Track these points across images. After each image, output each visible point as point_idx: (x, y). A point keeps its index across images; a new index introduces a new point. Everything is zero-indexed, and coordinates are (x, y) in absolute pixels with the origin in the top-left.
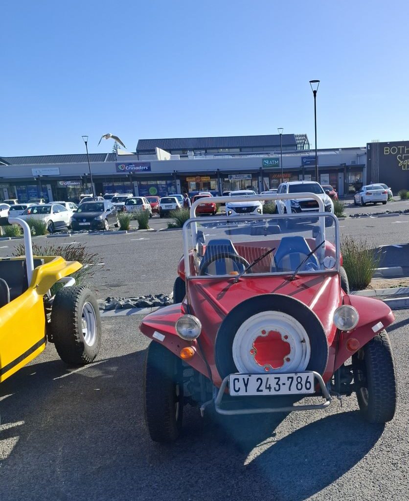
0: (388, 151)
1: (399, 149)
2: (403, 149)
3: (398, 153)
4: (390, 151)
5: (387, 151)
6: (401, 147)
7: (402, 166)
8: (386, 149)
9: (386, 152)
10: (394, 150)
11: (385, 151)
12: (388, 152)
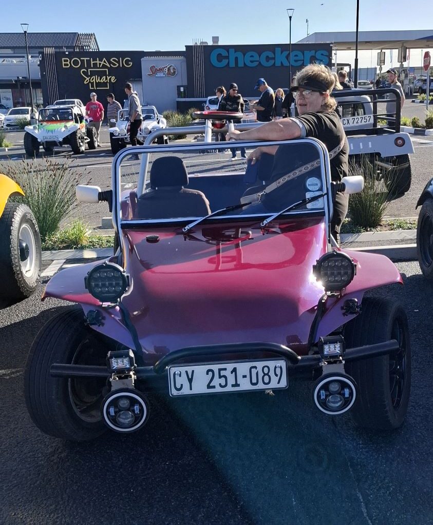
0: (68, 63)
1: (82, 61)
2: (88, 62)
3: (82, 66)
4: (70, 63)
5: (66, 63)
6: (85, 59)
7: (89, 83)
8: (65, 61)
9: (65, 65)
10: (76, 63)
11: (63, 63)
12: (67, 65)
